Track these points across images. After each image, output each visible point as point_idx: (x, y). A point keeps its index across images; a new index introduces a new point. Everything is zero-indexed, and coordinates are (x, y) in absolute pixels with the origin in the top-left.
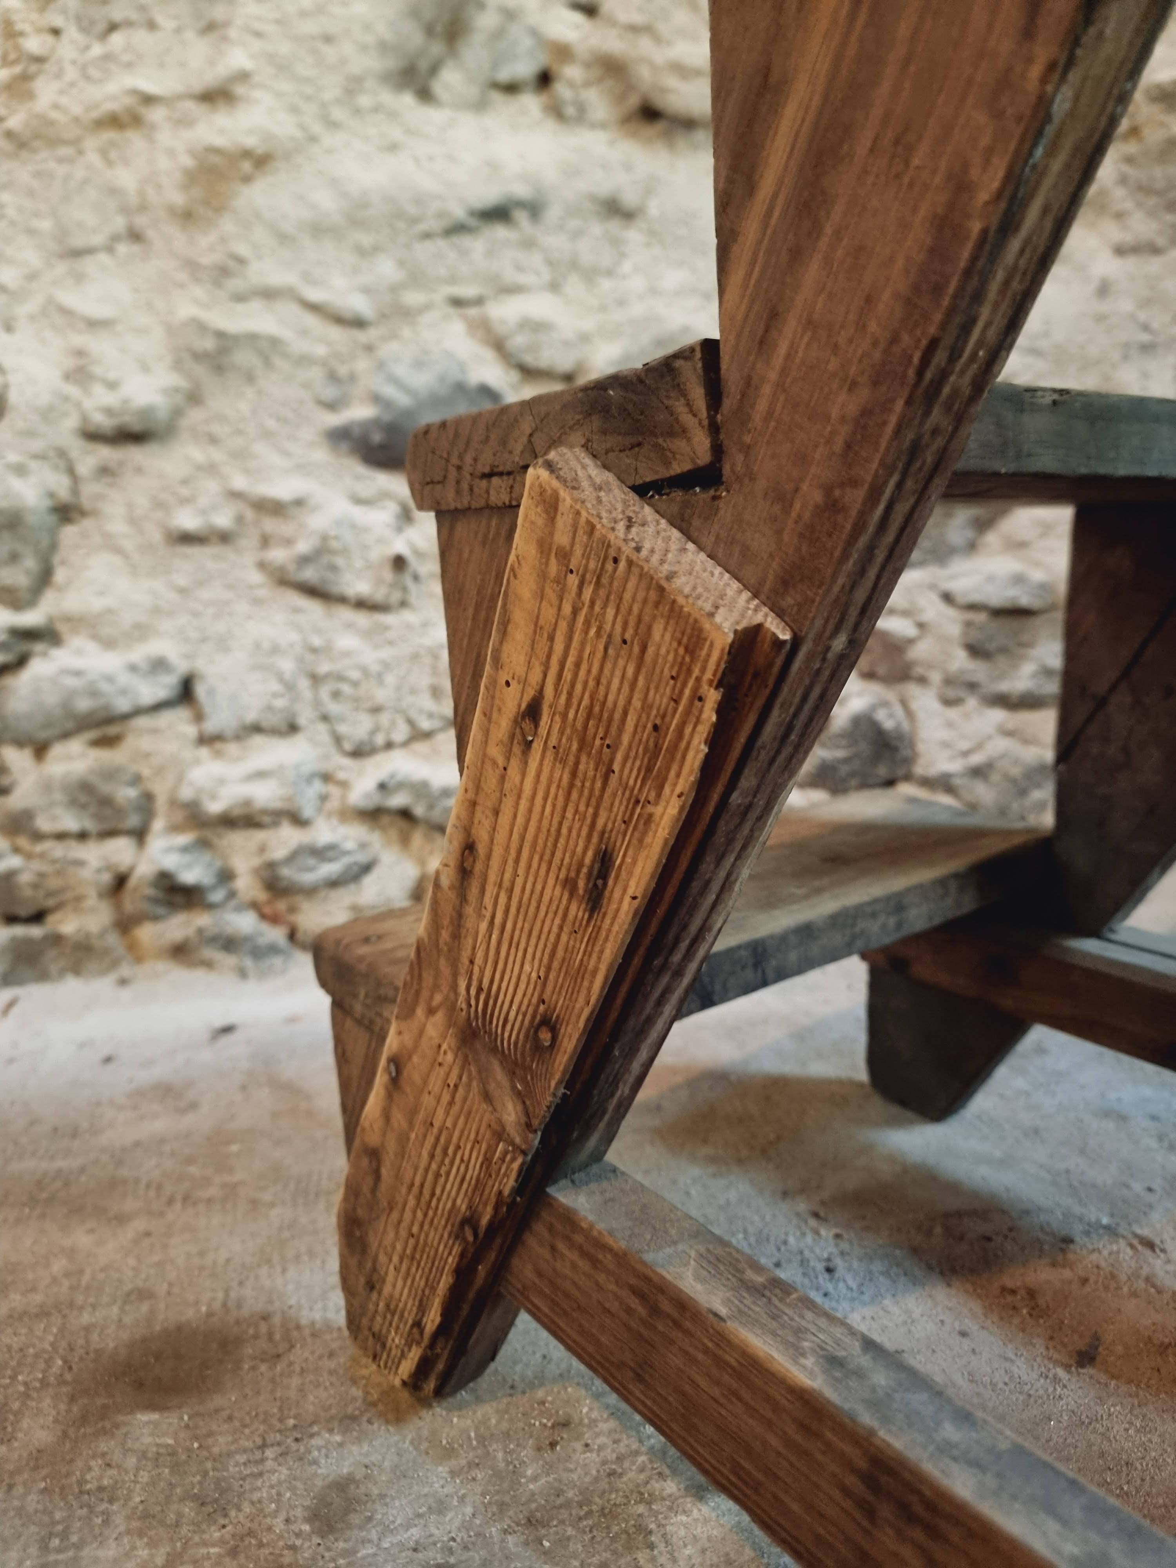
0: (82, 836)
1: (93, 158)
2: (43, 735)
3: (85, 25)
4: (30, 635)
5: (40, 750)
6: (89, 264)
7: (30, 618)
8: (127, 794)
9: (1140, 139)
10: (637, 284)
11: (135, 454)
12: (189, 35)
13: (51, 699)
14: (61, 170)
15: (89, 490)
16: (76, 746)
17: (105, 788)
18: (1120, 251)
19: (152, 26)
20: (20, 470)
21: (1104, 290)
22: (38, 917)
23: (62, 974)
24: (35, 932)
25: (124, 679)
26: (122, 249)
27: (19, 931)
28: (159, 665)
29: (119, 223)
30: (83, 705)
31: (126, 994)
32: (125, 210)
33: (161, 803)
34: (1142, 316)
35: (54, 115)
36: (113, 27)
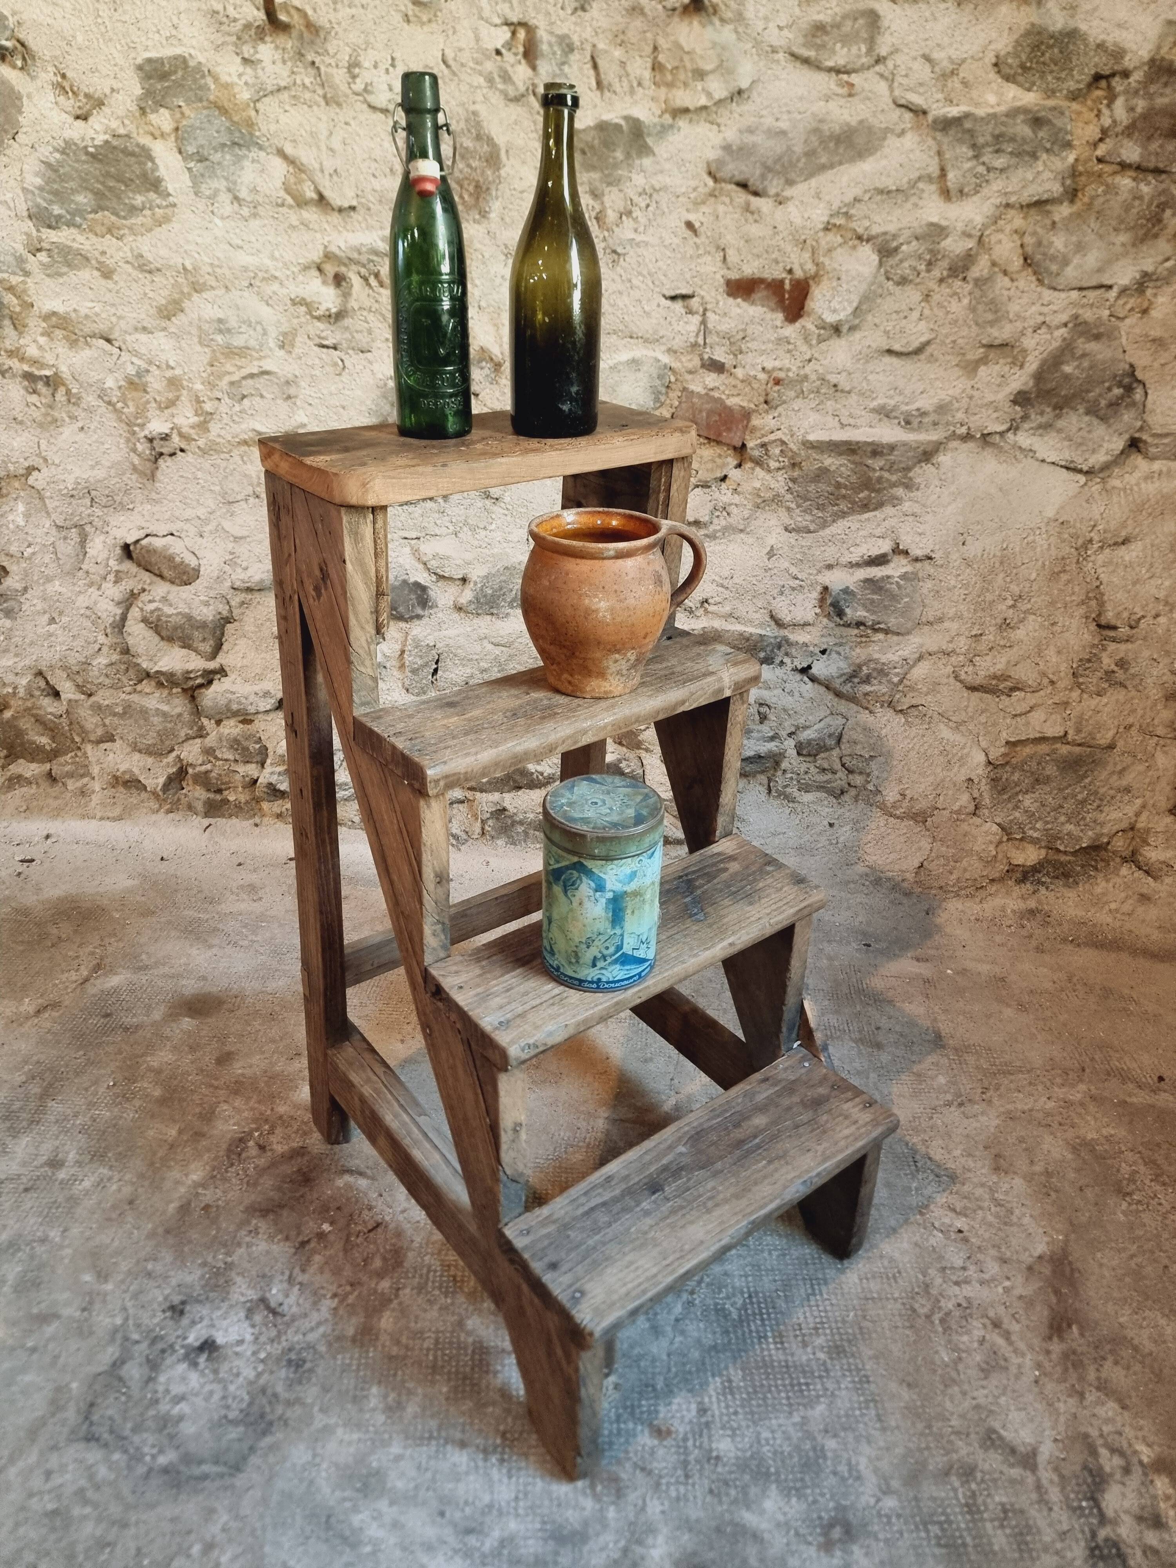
0: (236, 761)
1: (237, 459)
2: (218, 717)
3: (231, 396)
4: (214, 672)
5: (219, 722)
6: (236, 508)
7: (212, 665)
8: (254, 747)
9: (801, 468)
10: (498, 535)
11: (257, 595)
12: (279, 402)
13: (223, 702)
14: (224, 464)
15: (236, 612)
16: (232, 722)
17: (245, 744)
18: (786, 529)
19: (262, 396)
20: (207, 604)
21: (771, 554)
22: (219, 791)
23: (230, 816)
24: (218, 797)
25: (252, 698)
26: (252, 500)
27: (211, 795)
28: (267, 694)
29: (250, 490)
30: (235, 707)
31: (257, 830)
32: (251, 485)
33: (271, 754)
34: (794, 570)
35: (218, 440)
36: (244, 397)
